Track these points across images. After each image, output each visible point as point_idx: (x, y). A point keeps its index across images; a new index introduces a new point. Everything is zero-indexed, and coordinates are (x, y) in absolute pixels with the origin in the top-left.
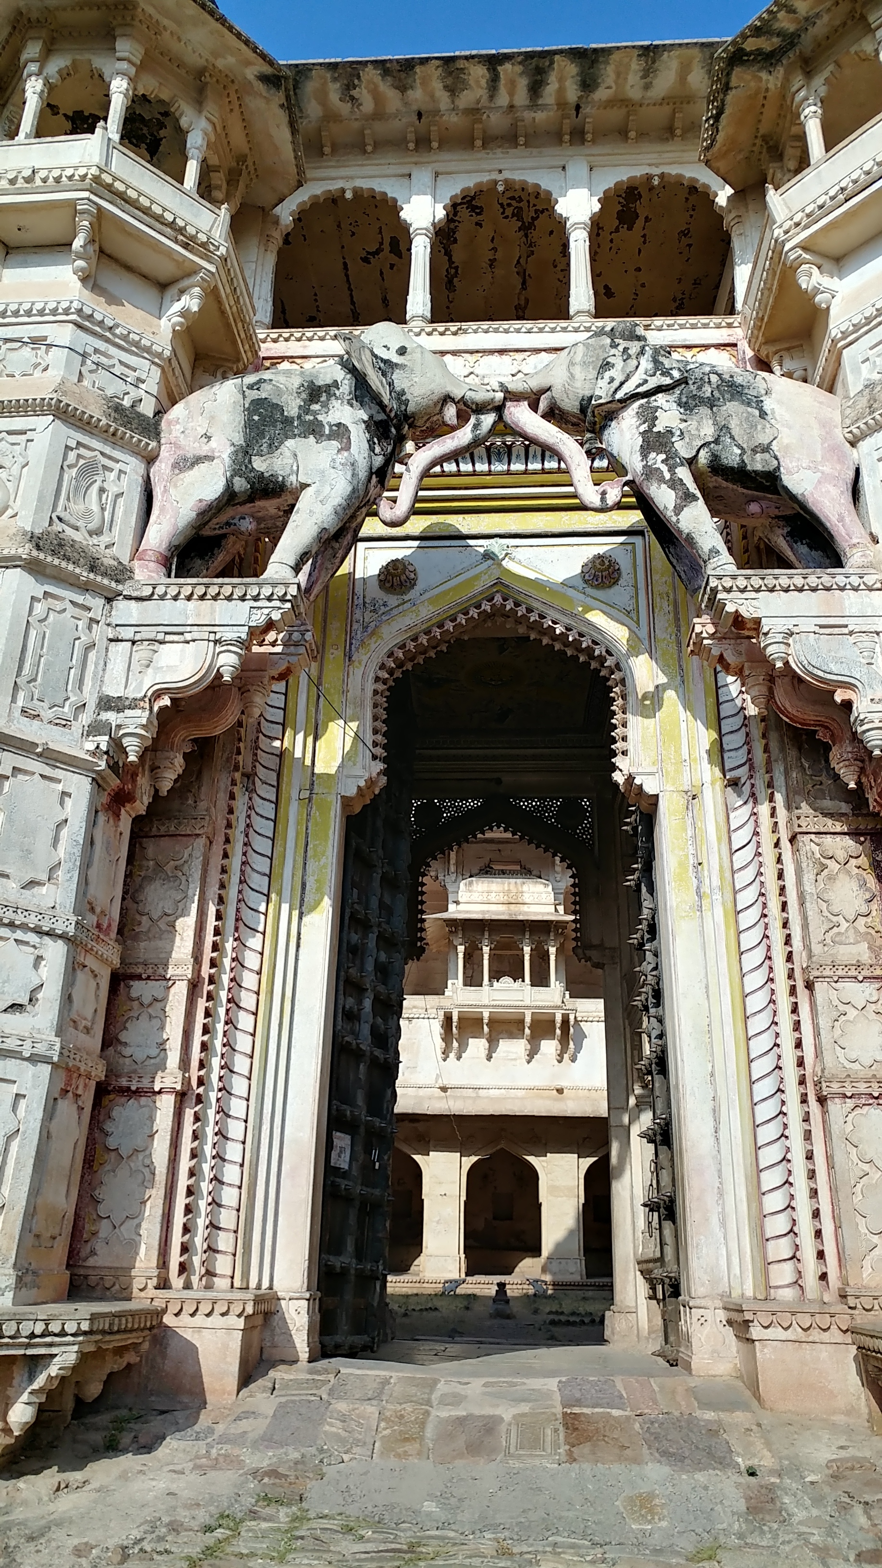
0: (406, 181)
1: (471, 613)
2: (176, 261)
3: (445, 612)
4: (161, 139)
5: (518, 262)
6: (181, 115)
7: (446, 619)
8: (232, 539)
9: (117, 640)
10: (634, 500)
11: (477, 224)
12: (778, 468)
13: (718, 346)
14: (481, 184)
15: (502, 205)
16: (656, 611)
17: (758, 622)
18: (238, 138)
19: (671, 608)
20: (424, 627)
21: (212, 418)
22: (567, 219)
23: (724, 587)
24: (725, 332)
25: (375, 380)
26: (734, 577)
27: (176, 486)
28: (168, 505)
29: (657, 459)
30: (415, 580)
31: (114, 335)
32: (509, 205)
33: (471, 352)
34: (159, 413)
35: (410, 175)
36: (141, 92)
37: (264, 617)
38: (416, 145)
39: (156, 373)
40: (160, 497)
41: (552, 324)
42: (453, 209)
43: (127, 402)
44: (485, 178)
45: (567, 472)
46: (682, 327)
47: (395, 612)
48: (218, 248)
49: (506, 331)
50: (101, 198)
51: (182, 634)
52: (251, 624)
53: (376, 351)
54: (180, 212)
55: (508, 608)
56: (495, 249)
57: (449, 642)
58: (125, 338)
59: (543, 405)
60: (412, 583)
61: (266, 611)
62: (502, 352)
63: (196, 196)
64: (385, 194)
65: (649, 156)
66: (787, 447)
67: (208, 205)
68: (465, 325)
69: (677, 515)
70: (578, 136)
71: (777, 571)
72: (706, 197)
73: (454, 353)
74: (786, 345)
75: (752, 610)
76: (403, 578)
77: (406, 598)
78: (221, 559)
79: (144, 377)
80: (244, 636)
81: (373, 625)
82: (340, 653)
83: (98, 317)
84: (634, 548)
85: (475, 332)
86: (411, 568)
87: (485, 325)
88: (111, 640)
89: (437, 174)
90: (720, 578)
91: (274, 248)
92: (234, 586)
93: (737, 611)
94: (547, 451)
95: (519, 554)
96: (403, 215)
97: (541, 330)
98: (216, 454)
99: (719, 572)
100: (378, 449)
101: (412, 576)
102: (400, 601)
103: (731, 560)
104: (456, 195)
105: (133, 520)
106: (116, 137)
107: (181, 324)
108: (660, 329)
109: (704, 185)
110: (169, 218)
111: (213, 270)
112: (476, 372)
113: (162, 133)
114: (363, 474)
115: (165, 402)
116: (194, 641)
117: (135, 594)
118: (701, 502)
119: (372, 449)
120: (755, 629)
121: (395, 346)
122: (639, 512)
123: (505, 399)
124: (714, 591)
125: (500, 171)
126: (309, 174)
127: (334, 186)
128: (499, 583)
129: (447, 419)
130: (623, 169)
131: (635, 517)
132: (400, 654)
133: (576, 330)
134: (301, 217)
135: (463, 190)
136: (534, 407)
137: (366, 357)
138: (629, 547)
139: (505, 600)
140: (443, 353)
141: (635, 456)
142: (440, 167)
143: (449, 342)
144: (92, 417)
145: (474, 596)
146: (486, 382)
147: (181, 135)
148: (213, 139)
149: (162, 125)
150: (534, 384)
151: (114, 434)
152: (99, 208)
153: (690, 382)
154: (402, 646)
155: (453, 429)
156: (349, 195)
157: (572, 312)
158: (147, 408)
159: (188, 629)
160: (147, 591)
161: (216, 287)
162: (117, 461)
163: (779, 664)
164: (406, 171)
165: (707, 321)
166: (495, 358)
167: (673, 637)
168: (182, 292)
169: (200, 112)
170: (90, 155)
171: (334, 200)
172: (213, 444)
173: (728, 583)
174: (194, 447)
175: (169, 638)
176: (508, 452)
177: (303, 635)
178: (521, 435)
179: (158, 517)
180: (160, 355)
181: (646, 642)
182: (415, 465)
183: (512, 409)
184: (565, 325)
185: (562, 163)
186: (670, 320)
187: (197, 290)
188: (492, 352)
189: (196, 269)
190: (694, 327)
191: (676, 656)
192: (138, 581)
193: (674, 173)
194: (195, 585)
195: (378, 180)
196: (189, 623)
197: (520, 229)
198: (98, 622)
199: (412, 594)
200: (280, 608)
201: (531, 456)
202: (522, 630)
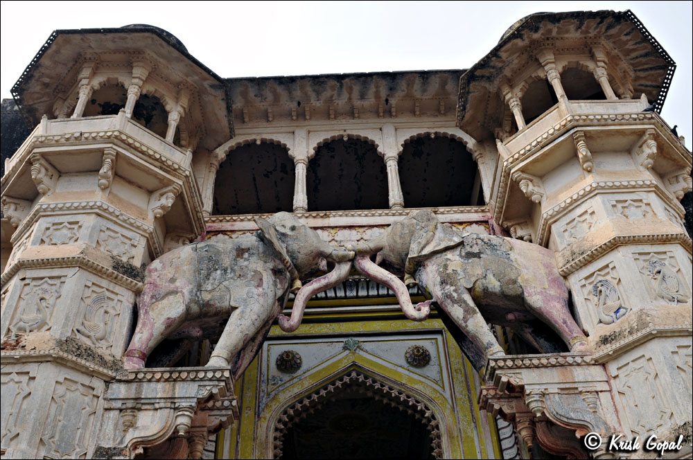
0: (291, 135)
1: (337, 384)
2: (160, 179)
3: (320, 384)
4: (153, 116)
5: (356, 176)
6: (166, 104)
7: (320, 388)
8: (186, 341)
9: (110, 409)
10: (436, 312)
11: (331, 157)
12: (523, 293)
13: (477, 222)
14: (334, 137)
15: (346, 147)
16: (454, 380)
17: (522, 387)
18: (197, 114)
19: (463, 379)
20: (306, 394)
21: (177, 268)
22: (384, 155)
23: (499, 366)
24: (481, 215)
25: (278, 245)
26: (505, 360)
27: (153, 310)
28: (148, 322)
29: (450, 289)
30: (300, 363)
31: (119, 219)
32: (350, 147)
33: (333, 228)
34: (144, 265)
35: (293, 133)
36: (144, 92)
37: (207, 392)
38: (297, 118)
39: (143, 242)
40: (142, 316)
41: (380, 211)
42: (319, 149)
43: (124, 259)
44: (336, 134)
45: (394, 296)
46: (455, 212)
47: (288, 385)
48: (184, 172)
49: (353, 215)
50: (119, 147)
51: (153, 404)
52: (199, 396)
53: (278, 228)
54: (164, 153)
55: (360, 380)
56: (342, 170)
57: (322, 403)
58: (125, 221)
59: (379, 259)
60: (298, 366)
61: (209, 388)
62: (351, 227)
63: (173, 145)
64: (280, 142)
65: (427, 124)
66: (527, 280)
67: (179, 149)
68: (328, 212)
69: (465, 322)
70: (388, 113)
71: (530, 355)
72: (461, 145)
73: (322, 228)
74: (516, 222)
75: (518, 380)
76: (293, 362)
77: (295, 375)
78: (178, 353)
79: (136, 244)
80: (193, 404)
81: (273, 393)
82: (251, 413)
83: (111, 210)
84: (437, 342)
85: (334, 216)
86: (298, 357)
87: (340, 213)
88: (106, 409)
89: (309, 132)
90: (496, 360)
91: (214, 170)
92: (189, 372)
93: (508, 381)
94: (380, 283)
95: (367, 346)
96: (290, 152)
97: (373, 215)
98: (180, 290)
99: (496, 357)
100: (279, 286)
101: (299, 361)
102: (291, 377)
103: (501, 349)
104: (321, 142)
105: (125, 331)
106: (129, 116)
107: (160, 214)
108: (442, 213)
109: (459, 138)
110: (158, 156)
111: (181, 183)
112: (336, 239)
113: (154, 113)
114: (270, 300)
115: (148, 259)
116: (161, 408)
117: (124, 378)
118: (479, 315)
119: (275, 285)
120: (521, 392)
121: (289, 225)
122: (440, 320)
123: (356, 255)
124: (494, 369)
125: (345, 131)
126: (237, 132)
127: (250, 138)
128: (354, 364)
129: (321, 267)
130: (414, 129)
131: (438, 324)
132: (291, 412)
133: (394, 215)
134: (231, 154)
135: (324, 140)
136: (373, 259)
137: (272, 231)
138: (434, 341)
139: (358, 375)
140: (316, 228)
141: (436, 288)
142: (311, 128)
143: (320, 222)
144: (103, 268)
145: (339, 373)
146: (342, 244)
147: (165, 114)
148: (183, 115)
149: (154, 109)
150: (372, 245)
151: (116, 278)
152: (118, 153)
153: (465, 244)
154: (293, 407)
155: (324, 273)
156: (258, 142)
157: (391, 205)
158: (137, 263)
159: (157, 401)
160: (132, 377)
161: (182, 193)
162: (117, 294)
163: (538, 415)
164: (291, 130)
165: (470, 209)
166: (347, 232)
167: (467, 397)
168: (162, 195)
169: (177, 102)
170: (115, 125)
171: (250, 145)
172: (178, 284)
173: (501, 364)
174: (165, 286)
175: (144, 407)
176: (356, 284)
177: (231, 402)
178: (364, 275)
179: (141, 329)
180: (145, 231)
181: (450, 400)
182: (302, 294)
183: (360, 261)
184: (387, 212)
185: (380, 127)
186: (448, 209)
187: (171, 194)
188: (344, 227)
189: (170, 183)
190: (462, 212)
191: (469, 409)
192: (126, 370)
193: (442, 132)
194: (163, 372)
195: (275, 135)
196: (158, 397)
197: (356, 159)
198: (99, 397)
199: (299, 372)
200: (217, 386)
201: (370, 287)
202: (370, 394)
